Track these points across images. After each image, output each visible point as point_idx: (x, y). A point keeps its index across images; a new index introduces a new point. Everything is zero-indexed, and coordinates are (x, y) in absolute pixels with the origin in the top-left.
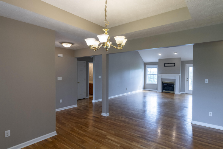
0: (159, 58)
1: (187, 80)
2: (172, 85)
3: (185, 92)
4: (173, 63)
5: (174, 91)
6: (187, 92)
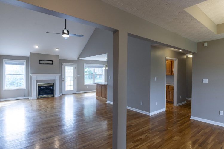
1: (63, 80)
2: (51, 87)
6: (63, 93)
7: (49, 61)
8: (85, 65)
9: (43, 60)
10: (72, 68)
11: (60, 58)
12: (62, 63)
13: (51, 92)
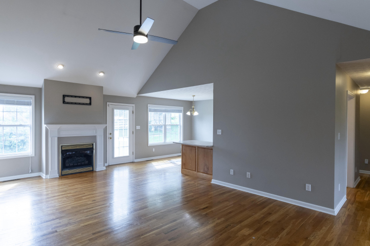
2: (88, 152)
3: (107, 162)
5: (93, 166)
6: (110, 162)
7: (83, 97)
8: (150, 107)
9: (72, 96)
10: (127, 112)
11: (105, 93)
12: (108, 103)
13: (87, 162)
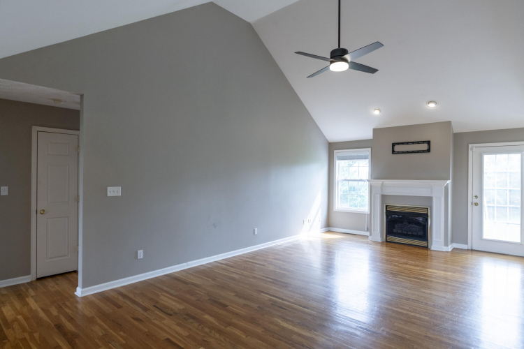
0: (376, 125)
1: (475, 201)
2: (421, 219)
3: (467, 244)
4: (424, 142)
5: (427, 240)
7: (418, 143)
9: (403, 143)
10: (517, 157)
12: (470, 146)
13: (420, 234)
